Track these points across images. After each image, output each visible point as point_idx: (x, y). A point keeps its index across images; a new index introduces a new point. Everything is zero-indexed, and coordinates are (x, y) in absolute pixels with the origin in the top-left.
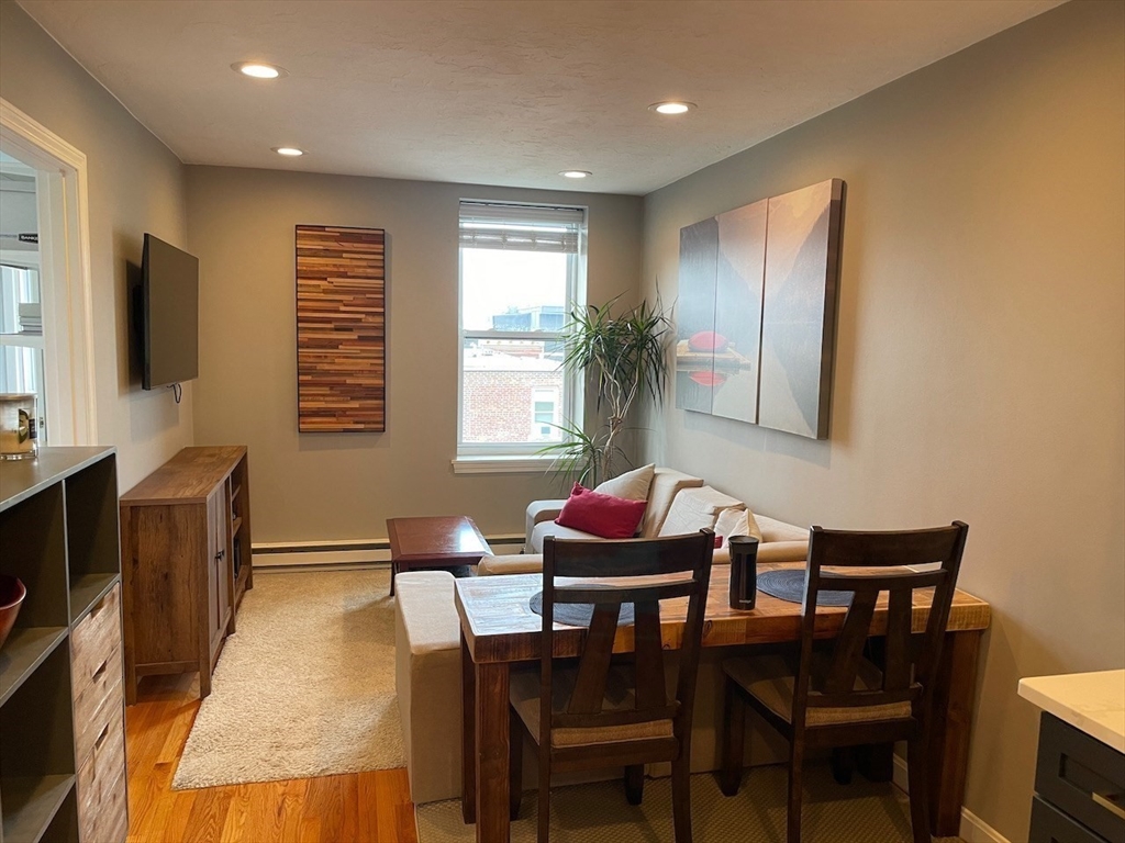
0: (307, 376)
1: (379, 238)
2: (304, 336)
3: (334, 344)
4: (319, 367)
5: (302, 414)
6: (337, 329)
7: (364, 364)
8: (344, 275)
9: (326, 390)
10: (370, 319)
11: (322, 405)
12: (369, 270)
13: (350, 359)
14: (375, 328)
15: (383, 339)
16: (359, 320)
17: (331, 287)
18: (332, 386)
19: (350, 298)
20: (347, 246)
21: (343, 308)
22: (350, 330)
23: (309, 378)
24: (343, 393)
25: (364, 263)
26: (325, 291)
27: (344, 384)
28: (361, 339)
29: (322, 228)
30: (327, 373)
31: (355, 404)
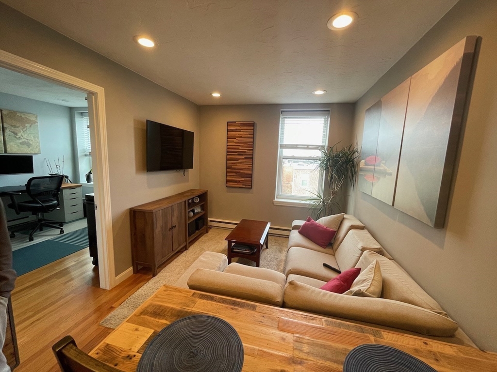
0: (229, 170)
1: (253, 125)
2: (229, 157)
3: (237, 160)
4: (233, 167)
5: (227, 181)
6: (239, 155)
7: (246, 166)
8: (241, 137)
9: (235, 174)
10: (248, 151)
11: (233, 179)
12: (249, 135)
13: (242, 164)
14: (250, 155)
15: (252, 158)
16: (245, 152)
17: (237, 141)
18: (236, 173)
19: (242, 144)
20: (242, 128)
21: (240, 148)
22: (242, 155)
23: (230, 170)
24: (239, 176)
25: (248, 133)
26: (235, 143)
27: (239, 172)
28: (245, 158)
29: (235, 122)
30: (235, 169)
31: (243, 179)
